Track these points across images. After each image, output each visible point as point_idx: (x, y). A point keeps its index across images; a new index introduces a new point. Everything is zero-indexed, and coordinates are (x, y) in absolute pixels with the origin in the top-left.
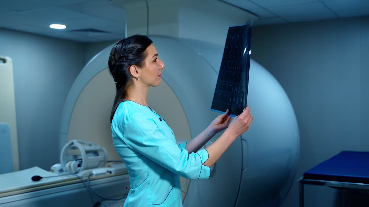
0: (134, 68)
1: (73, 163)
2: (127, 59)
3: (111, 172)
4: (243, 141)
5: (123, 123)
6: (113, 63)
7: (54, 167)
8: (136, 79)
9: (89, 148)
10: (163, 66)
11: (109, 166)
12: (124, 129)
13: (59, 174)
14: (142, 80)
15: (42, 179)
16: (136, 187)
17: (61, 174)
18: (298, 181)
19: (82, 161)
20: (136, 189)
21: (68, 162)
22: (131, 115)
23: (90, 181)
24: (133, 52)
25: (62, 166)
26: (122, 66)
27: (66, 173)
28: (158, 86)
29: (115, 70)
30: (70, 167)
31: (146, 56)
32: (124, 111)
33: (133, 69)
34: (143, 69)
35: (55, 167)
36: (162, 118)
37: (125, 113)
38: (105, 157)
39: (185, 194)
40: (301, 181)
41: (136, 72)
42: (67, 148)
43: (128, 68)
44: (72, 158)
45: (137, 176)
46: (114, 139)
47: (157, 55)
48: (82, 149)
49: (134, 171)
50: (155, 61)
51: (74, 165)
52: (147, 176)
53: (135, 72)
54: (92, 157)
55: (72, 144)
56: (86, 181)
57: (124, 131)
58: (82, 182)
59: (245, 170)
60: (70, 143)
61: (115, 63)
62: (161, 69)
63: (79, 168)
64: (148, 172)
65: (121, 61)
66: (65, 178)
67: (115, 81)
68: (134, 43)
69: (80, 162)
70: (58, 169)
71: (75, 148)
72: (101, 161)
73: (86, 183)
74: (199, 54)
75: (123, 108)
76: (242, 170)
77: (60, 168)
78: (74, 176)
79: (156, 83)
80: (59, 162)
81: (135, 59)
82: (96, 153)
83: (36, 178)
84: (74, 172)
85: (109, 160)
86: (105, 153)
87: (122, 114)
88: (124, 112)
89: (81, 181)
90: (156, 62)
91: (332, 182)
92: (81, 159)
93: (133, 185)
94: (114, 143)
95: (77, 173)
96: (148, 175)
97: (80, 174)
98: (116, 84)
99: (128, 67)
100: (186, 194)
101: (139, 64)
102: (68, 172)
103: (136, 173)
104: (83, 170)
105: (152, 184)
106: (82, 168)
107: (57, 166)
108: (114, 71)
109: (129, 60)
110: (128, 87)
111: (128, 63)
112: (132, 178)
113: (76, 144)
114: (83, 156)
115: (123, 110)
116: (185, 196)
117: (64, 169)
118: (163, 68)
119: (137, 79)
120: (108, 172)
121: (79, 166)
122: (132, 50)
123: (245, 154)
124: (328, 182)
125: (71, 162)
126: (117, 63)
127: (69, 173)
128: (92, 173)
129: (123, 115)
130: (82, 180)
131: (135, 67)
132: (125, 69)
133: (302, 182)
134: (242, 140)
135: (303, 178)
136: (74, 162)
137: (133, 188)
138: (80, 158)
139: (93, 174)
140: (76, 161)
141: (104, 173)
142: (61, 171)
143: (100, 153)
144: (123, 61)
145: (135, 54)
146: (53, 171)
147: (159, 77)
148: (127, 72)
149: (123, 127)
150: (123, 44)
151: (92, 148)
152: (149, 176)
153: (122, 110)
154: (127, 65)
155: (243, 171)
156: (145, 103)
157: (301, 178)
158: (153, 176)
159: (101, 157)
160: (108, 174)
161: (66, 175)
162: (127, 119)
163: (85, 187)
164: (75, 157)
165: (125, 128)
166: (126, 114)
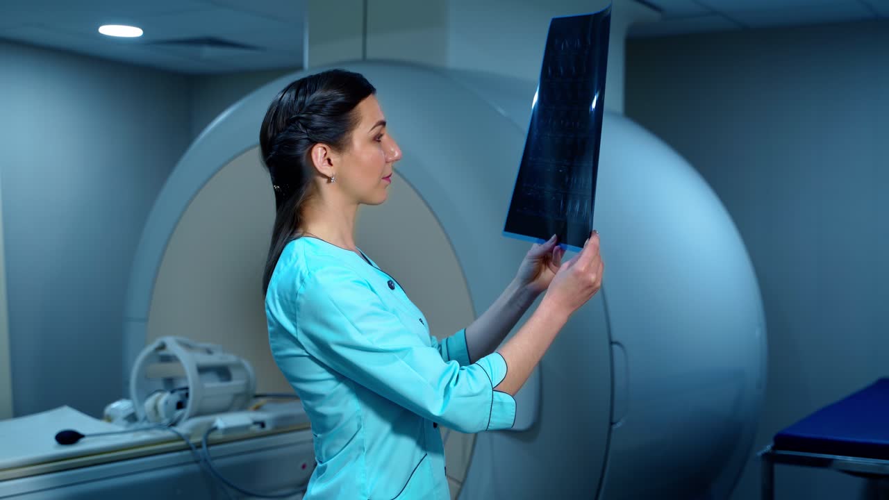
0: (322, 153)
1: (164, 399)
2: (305, 127)
3: (262, 424)
4: (615, 347)
5: (294, 293)
6: (270, 135)
7: (113, 409)
8: (326, 180)
9: (206, 360)
10: (397, 154)
11: (258, 409)
12: (295, 309)
13: (127, 426)
14: (342, 183)
15: (82, 440)
16: (329, 457)
17: (133, 426)
18: (759, 454)
19: (187, 395)
20: (329, 463)
21: (150, 395)
22: (312, 272)
23: (208, 445)
24: (325, 109)
25: (134, 406)
26: (293, 144)
27: (145, 425)
28: (380, 203)
29: (274, 153)
30: (155, 408)
31: (356, 124)
32: (296, 262)
33: (319, 152)
34: (346, 156)
35: (116, 409)
36: (395, 282)
37: (298, 267)
38: (248, 385)
39: (459, 486)
40: (766, 455)
41: (326, 163)
42: (149, 359)
43: (308, 149)
44: (160, 385)
45: (330, 429)
46: (271, 337)
47: (383, 123)
48: (188, 362)
49: (323, 416)
50: (377, 139)
51: (166, 403)
52: (356, 429)
53: (323, 162)
54: (213, 384)
55: (163, 347)
56: (199, 446)
57: (297, 313)
58: (188, 448)
59: (619, 425)
60: (156, 344)
61: (275, 134)
62: (393, 161)
63: (180, 412)
64: (360, 418)
65: (290, 131)
66: (144, 437)
67: (274, 184)
68: (327, 89)
69: (181, 395)
70: (123, 415)
71: (168, 359)
72: (237, 396)
73: (199, 451)
74: (502, 111)
75: (294, 255)
76: (612, 424)
77: (131, 411)
78: (168, 433)
79: (377, 197)
80: (126, 396)
81: (326, 128)
82: (223, 372)
83: (68, 437)
84: (166, 421)
85: (258, 392)
86: (247, 372)
87: (292, 269)
88: (295, 266)
89: (185, 445)
90: (379, 141)
91: (850, 459)
92: (187, 388)
93: (321, 454)
94: (272, 345)
95: (174, 424)
96: (359, 427)
97: (183, 428)
98: (277, 192)
99: (306, 146)
100: (462, 484)
101: (337, 142)
102: (149, 422)
103: (330, 423)
104: (191, 417)
105: (370, 448)
106: (187, 411)
107: (120, 407)
108: (271, 156)
109: (313, 129)
110: (306, 200)
111: (307, 136)
112: (319, 435)
113: (173, 348)
114: (191, 378)
115: (292, 261)
116: (460, 490)
117: (141, 415)
118: (397, 160)
119: (329, 179)
120: (256, 423)
121: (180, 405)
122: (323, 105)
123: (619, 383)
124: (839, 457)
125: (157, 395)
126: (282, 135)
127: (152, 425)
128: (215, 425)
129: (292, 272)
130: (188, 444)
131: (325, 149)
132: (300, 152)
133: (770, 459)
134: (611, 343)
135: (774, 448)
136: (166, 396)
137: (321, 462)
138: (183, 385)
139: (215, 429)
140: (172, 392)
141: (246, 427)
142: (132, 418)
143: (234, 373)
144: (297, 131)
145: (329, 116)
146: (109, 419)
147: (385, 182)
148: (304, 161)
149: (293, 302)
150: (301, 91)
151: (216, 359)
152: (362, 429)
153: (290, 260)
154: (305, 141)
155: (614, 427)
156: (351, 244)
157: (768, 448)
158: (373, 426)
159: (237, 383)
160: (256, 428)
161: (147, 429)
162: (302, 281)
163: (197, 462)
164: (169, 384)
165: (299, 304)
166: (300, 269)
